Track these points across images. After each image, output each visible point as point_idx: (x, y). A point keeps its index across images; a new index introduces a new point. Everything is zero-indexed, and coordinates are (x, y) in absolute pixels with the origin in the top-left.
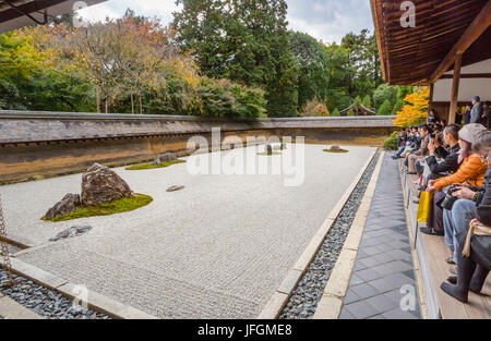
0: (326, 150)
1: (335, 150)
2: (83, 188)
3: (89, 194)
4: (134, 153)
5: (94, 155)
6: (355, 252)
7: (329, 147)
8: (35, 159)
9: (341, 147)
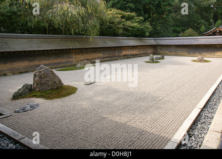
0: (195, 61)
1: (201, 61)
2: (34, 80)
3: (37, 84)
4: (64, 60)
5: (40, 61)
6: (220, 134)
7: (196, 58)
8: (7, 62)
9: (205, 59)
